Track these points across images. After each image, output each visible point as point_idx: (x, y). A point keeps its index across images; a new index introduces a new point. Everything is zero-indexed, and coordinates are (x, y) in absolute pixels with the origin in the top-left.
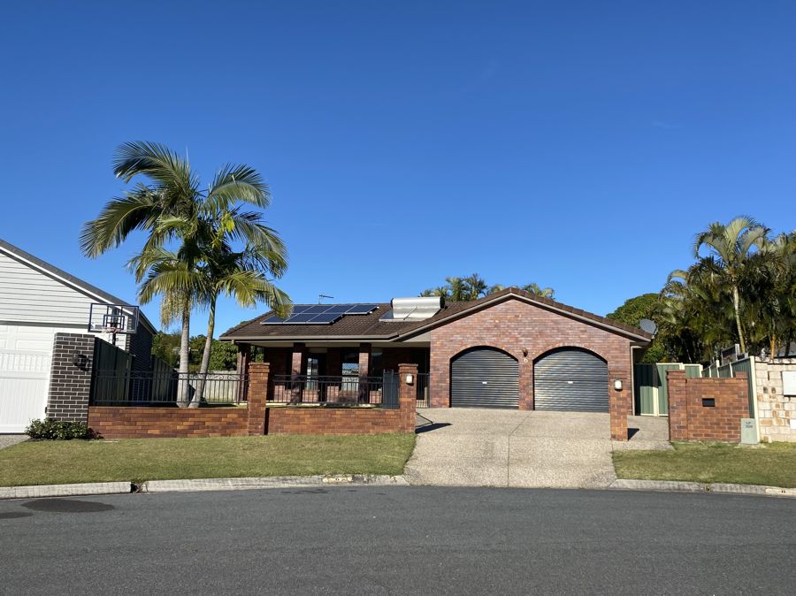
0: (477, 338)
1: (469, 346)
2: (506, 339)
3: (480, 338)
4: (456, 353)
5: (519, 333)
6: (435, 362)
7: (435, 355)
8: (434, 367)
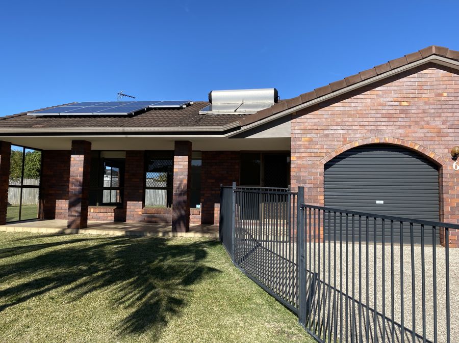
0: (371, 131)
1: (357, 145)
2: (420, 133)
3: (377, 131)
4: (334, 155)
5: (444, 123)
6: (299, 168)
7: (299, 158)
8: (298, 178)
